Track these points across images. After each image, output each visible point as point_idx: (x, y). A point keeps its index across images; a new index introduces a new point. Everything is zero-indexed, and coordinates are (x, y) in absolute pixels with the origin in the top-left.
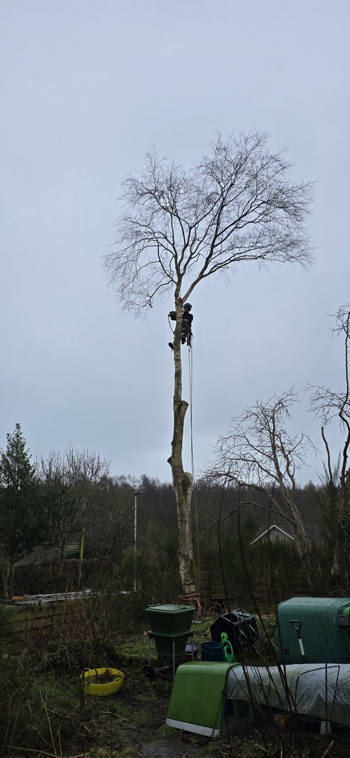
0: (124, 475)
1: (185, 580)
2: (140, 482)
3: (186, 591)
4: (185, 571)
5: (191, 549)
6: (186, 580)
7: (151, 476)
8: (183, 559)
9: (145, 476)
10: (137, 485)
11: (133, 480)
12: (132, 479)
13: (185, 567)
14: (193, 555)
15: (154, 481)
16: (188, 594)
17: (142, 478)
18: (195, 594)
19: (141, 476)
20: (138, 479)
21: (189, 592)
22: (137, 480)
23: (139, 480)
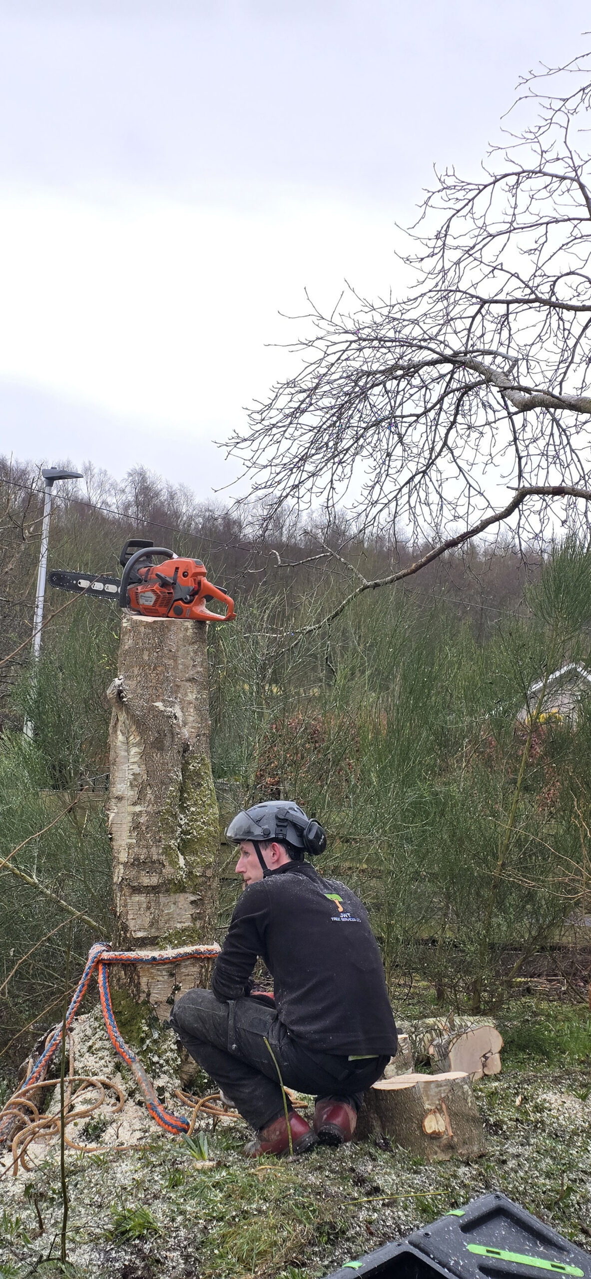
0: (69, 462)
1: (136, 863)
2: (123, 491)
3: (131, 924)
4: (138, 809)
5: (191, 680)
6: (137, 859)
7: (164, 480)
8: (134, 739)
9: (142, 475)
10: (111, 500)
11: (101, 484)
12: (96, 479)
13: (141, 788)
14: (203, 719)
15: (172, 496)
16: (143, 943)
17: (133, 482)
18: (188, 949)
19: (130, 475)
20: (118, 481)
21: (154, 933)
22: (114, 486)
23: (123, 485)
